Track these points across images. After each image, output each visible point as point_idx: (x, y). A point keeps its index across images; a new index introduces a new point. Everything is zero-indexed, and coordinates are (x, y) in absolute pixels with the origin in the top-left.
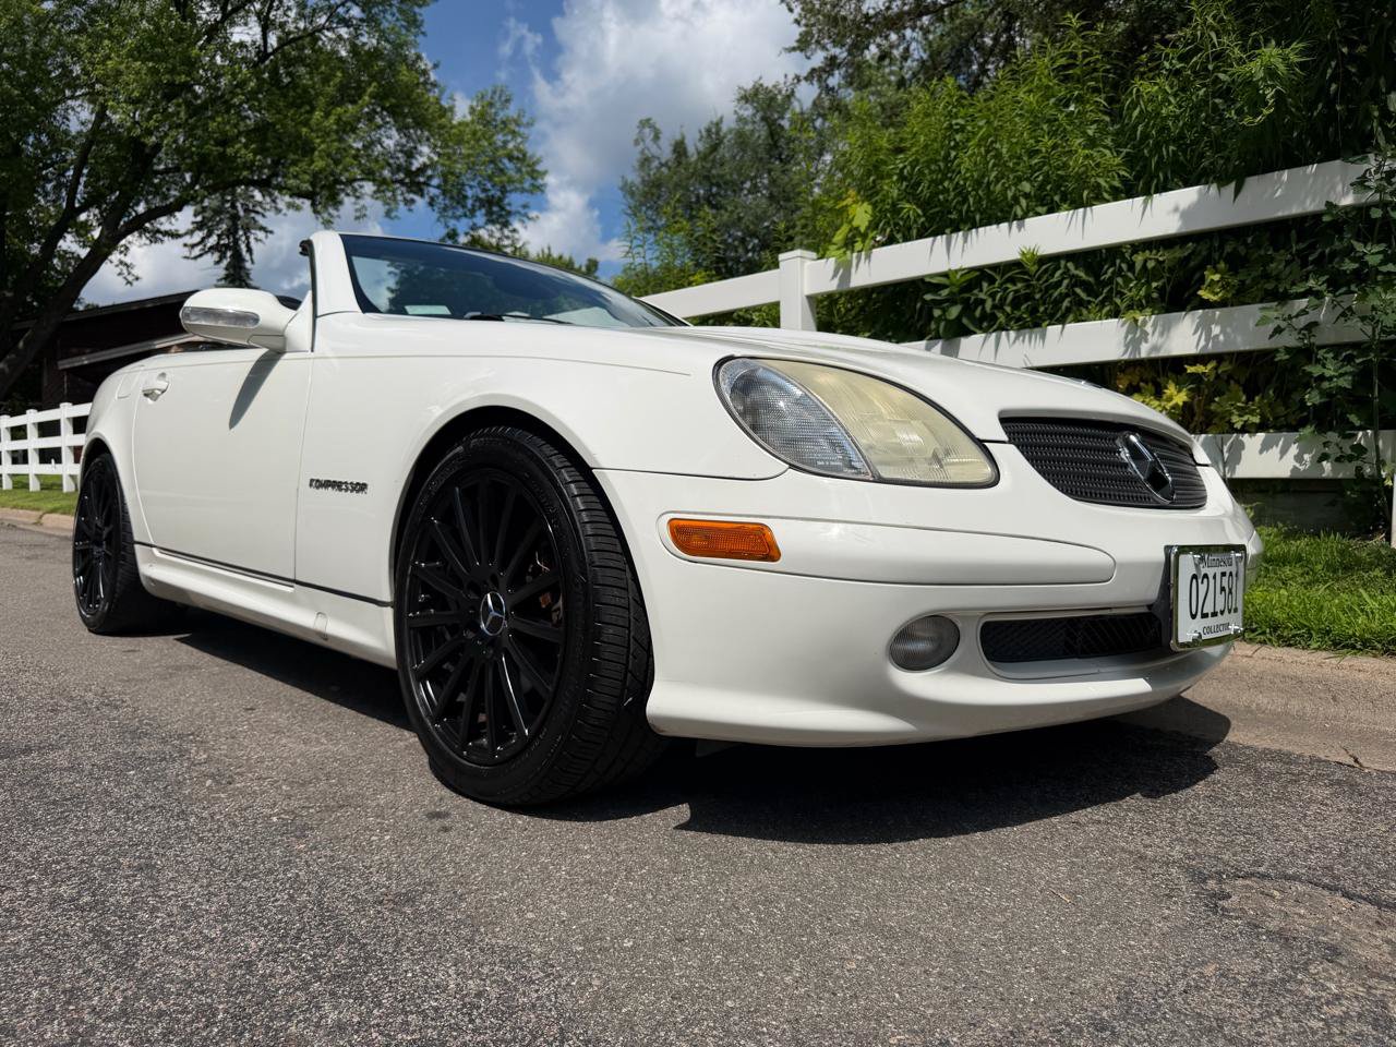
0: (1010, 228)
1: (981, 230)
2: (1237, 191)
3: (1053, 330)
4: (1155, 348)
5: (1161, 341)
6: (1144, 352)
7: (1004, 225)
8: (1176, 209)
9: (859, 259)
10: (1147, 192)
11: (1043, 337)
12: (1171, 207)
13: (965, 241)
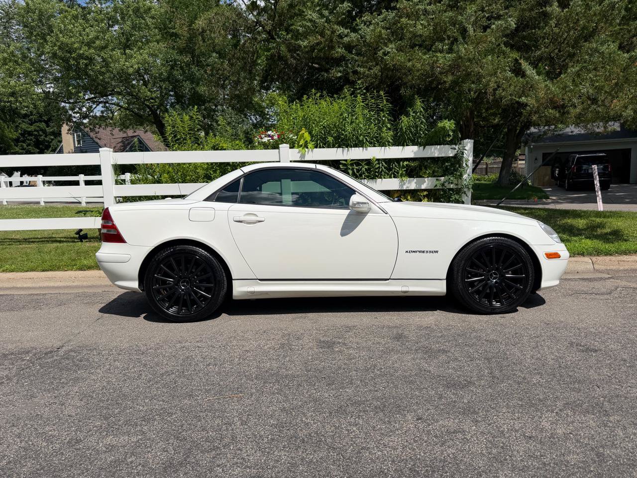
0: (363, 150)
1: (353, 149)
2: (424, 148)
3: (379, 180)
4: (407, 187)
5: (409, 185)
6: (405, 188)
7: (361, 148)
8: (413, 151)
9: (309, 151)
10: (403, 145)
11: (376, 182)
12: (412, 150)
13: (348, 151)
